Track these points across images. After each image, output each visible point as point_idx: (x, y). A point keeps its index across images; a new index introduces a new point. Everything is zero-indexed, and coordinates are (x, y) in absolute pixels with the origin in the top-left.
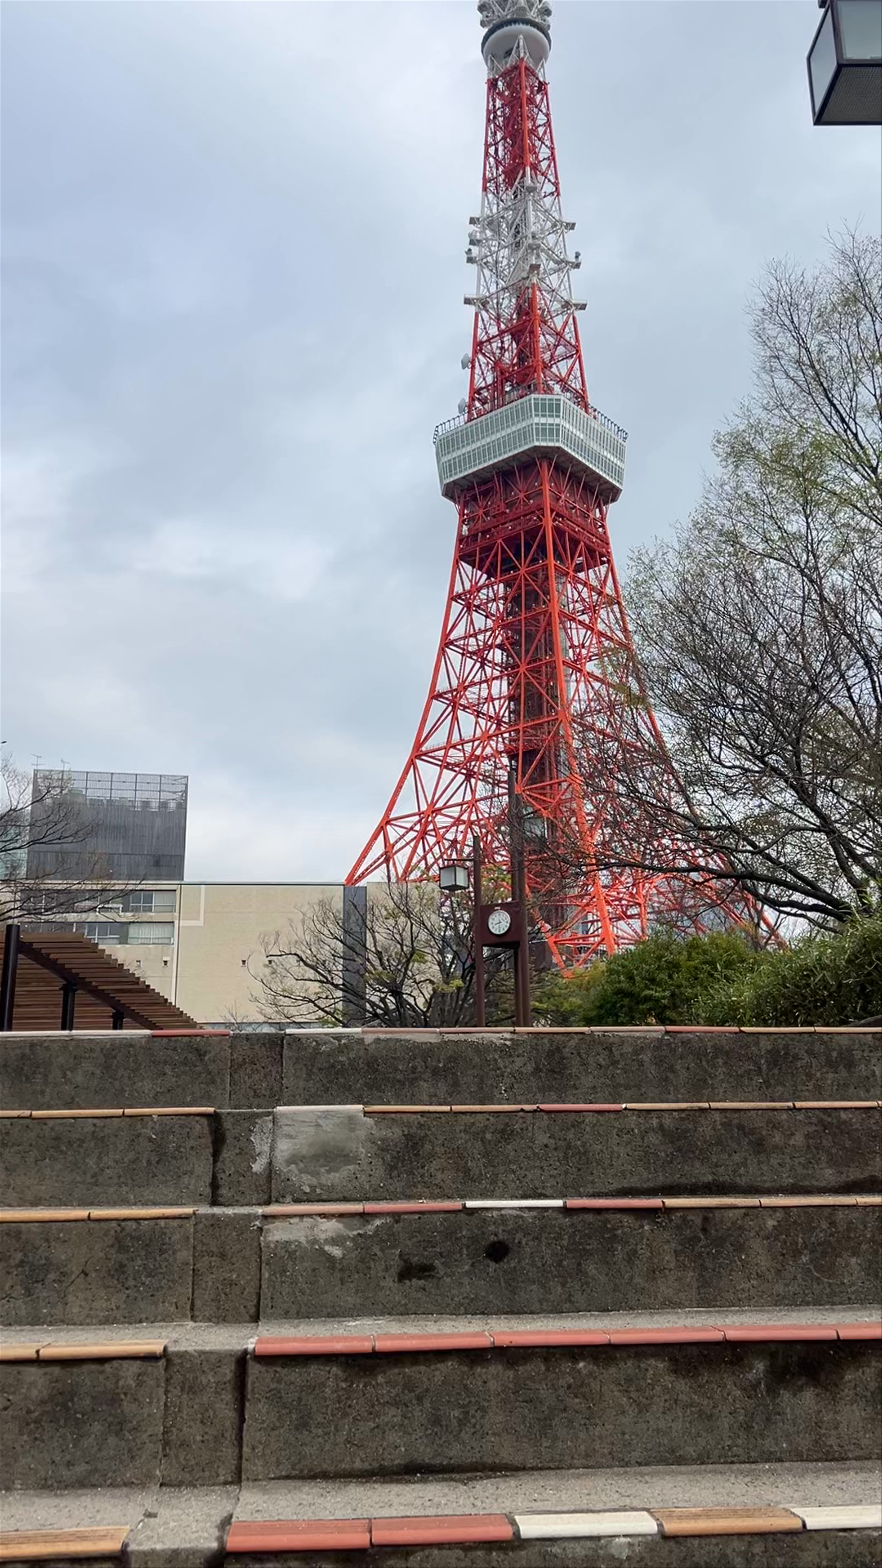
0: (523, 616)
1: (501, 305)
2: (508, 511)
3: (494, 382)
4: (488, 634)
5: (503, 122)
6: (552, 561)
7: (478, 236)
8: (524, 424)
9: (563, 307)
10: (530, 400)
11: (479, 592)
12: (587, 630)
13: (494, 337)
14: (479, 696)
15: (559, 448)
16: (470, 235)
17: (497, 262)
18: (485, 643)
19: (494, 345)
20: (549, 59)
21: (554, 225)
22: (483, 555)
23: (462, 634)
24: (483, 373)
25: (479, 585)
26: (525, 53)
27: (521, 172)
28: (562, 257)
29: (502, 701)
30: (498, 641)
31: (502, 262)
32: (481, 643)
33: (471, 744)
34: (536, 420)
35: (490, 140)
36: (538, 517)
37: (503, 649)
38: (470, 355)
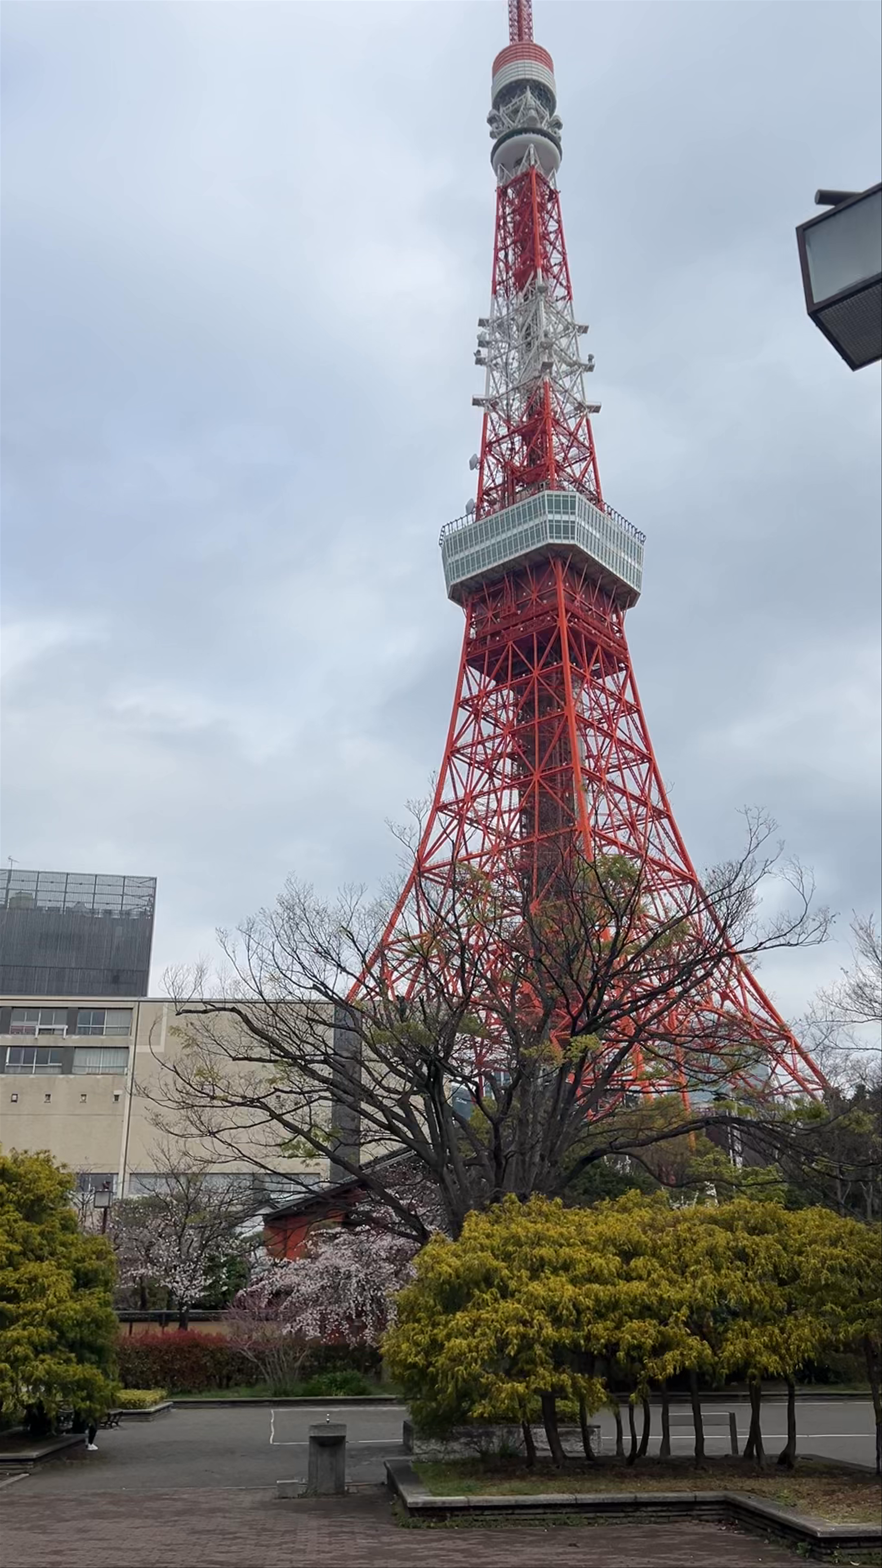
0: (537, 720)
1: (512, 406)
2: (519, 612)
3: (504, 482)
4: (498, 741)
5: (514, 227)
6: (567, 664)
7: (487, 338)
8: (537, 521)
9: (576, 409)
10: (543, 496)
11: (488, 697)
12: (605, 737)
13: (504, 437)
14: (488, 806)
15: (574, 546)
16: (479, 337)
17: (507, 364)
18: (494, 751)
19: (504, 446)
20: (559, 170)
21: (566, 328)
22: (493, 659)
23: (470, 741)
24: (491, 474)
25: (488, 689)
26: (536, 161)
27: (532, 274)
28: (574, 359)
29: (512, 814)
30: (509, 750)
31: (512, 364)
32: (489, 752)
33: (478, 859)
34: (550, 517)
35: (500, 245)
36: (553, 618)
37: (513, 759)
38: (479, 456)
